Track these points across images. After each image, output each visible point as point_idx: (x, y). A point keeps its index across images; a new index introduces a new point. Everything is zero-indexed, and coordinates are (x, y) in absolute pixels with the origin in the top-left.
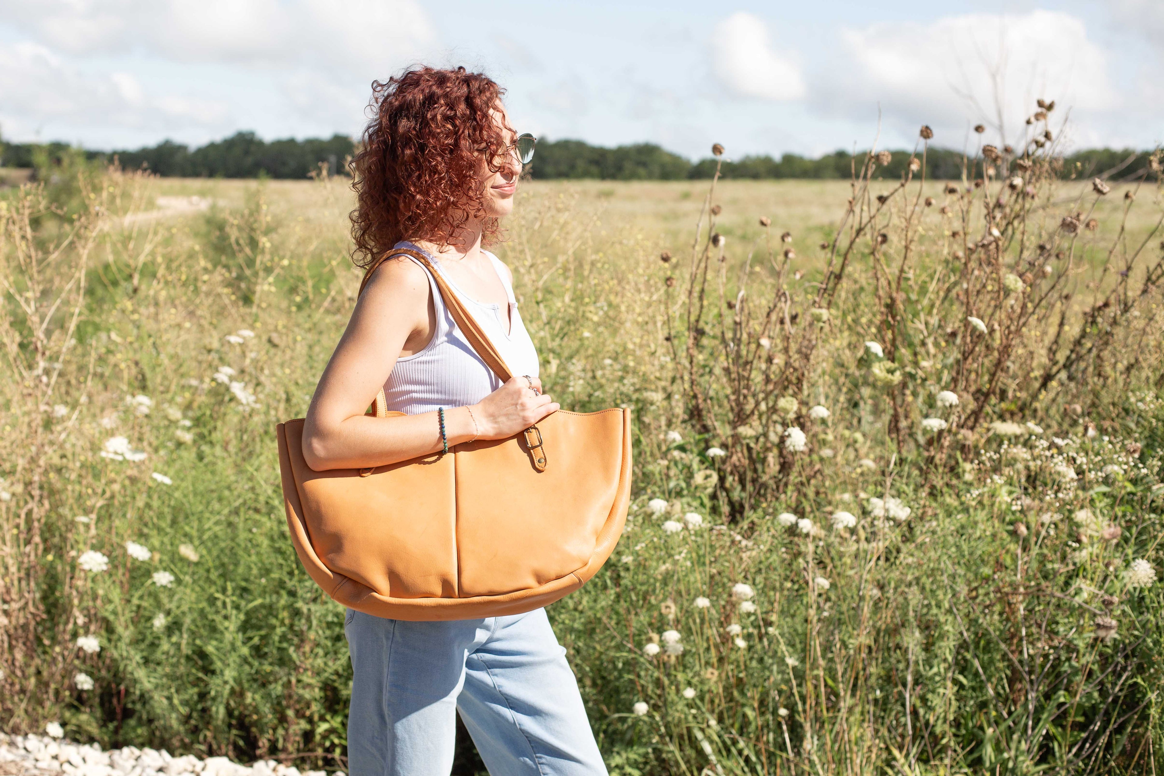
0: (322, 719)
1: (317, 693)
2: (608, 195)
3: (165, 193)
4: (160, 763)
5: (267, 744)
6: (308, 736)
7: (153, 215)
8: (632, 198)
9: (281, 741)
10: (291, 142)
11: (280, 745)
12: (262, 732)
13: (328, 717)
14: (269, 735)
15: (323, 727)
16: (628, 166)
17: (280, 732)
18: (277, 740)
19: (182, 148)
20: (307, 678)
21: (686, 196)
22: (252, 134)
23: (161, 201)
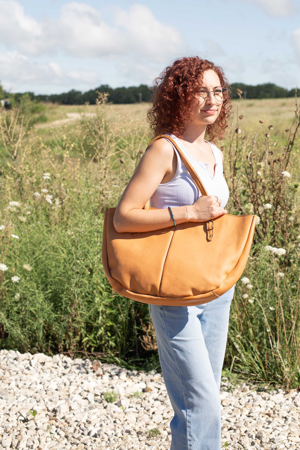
0: (86, 336)
1: (83, 325)
2: (250, 106)
3: (71, 112)
4: (15, 356)
5: (62, 347)
6: (80, 343)
7: (65, 121)
8: (261, 106)
9: (68, 345)
10: (124, 89)
11: (67, 347)
12: (60, 342)
13: (88, 335)
14: (63, 343)
15: (85, 339)
16: (262, 93)
17: (67, 342)
18: (66, 345)
19: (79, 93)
20: (78, 319)
21: (284, 105)
22: (107, 86)
23: (69, 115)
